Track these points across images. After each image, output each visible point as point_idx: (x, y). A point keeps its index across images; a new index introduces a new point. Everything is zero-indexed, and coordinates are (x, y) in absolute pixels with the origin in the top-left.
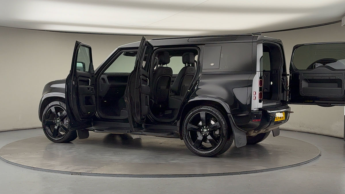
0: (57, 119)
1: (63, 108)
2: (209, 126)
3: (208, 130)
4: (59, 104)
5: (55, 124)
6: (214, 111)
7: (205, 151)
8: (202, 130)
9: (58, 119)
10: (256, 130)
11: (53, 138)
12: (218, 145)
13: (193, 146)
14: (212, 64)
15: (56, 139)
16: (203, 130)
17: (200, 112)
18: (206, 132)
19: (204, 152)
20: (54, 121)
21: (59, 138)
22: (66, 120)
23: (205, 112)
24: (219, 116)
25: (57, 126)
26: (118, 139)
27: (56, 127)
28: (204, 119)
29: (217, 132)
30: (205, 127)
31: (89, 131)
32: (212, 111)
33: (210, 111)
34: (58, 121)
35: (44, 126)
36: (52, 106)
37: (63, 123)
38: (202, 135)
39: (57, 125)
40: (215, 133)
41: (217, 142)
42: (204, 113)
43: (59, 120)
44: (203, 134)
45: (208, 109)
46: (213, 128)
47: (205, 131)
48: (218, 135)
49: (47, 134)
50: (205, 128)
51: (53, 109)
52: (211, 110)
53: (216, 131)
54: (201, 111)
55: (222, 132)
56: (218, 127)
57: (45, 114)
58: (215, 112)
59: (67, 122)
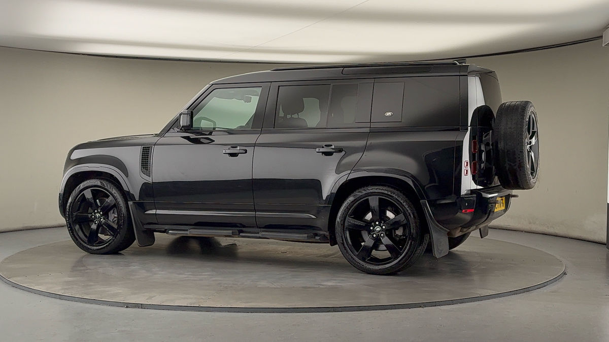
0: (96, 211)
1: (108, 191)
2: (385, 222)
3: (384, 227)
4: (99, 184)
5: (92, 221)
6: (394, 195)
7: (379, 265)
8: (372, 228)
9: (98, 212)
10: (464, 228)
11: (88, 246)
12: (403, 255)
13: (357, 256)
14: (389, 114)
15: (95, 248)
16: (374, 228)
17: (369, 198)
18: (379, 232)
19: (377, 268)
20: (90, 215)
21: (99, 246)
22: (113, 213)
23: (378, 197)
24: (405, 204)
25: (95, 224)
26: (195, 245)
27: (94, 226)
28: (377, 208)
29: (399, 232)
30: (377, 223)
31: (155, 233)
32: (392, 195)
33: (387, 194)
34: (98, 215)
35: (70, 224)
36: (86, 188)
37: (108, 218)
38: (373, 236)
39: (97, 222)
40: (395, 233)
41: (401, 249)
42: (376, 198)
43: (100, 214)
44: (375, 236)
45: (383, 191)
46: (391, 225)
47: (378, 229)
48: (401, 236)
49: (77, 240)
50: (377, 225)
51: (88, 194)
52: (389, 193)
53: (397, 229)
54: (370, 196)
55: (410, 230)
56: (402, 223)
57: (73, 203)
58: (396, 197)
59: (115, 217)
